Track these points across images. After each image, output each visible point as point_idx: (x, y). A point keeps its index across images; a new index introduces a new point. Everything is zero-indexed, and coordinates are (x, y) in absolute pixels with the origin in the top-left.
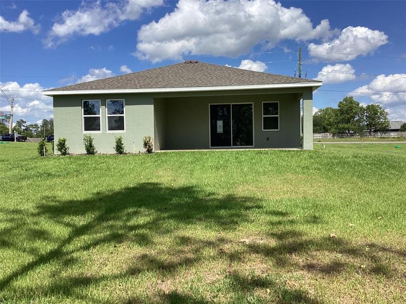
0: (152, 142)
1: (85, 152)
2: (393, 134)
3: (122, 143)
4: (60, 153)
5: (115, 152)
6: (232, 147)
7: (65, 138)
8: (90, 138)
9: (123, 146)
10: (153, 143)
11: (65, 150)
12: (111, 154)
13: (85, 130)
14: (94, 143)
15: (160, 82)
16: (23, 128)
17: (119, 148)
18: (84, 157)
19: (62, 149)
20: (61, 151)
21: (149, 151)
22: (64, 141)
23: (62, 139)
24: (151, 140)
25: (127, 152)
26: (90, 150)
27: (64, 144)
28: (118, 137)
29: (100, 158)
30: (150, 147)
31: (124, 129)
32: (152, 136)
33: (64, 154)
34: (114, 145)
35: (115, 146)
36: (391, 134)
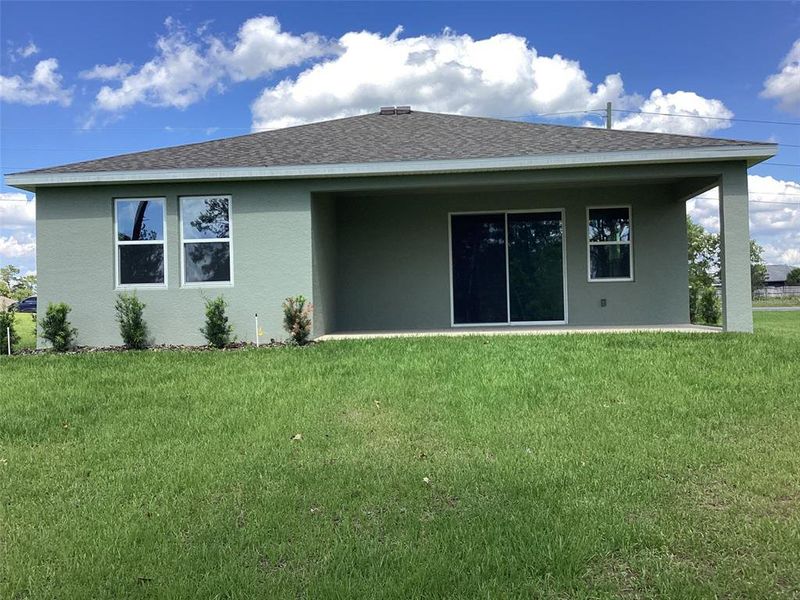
0: (309, 313)
1: (120, 342)
2: (772, 291)
3: (225, 315)
4: (49, 345)
5: (206, 342)
6: (509, 323)
7: (68, 303)
8: (135, 304)
9: (228, 324)
10: (310, 317)
11: (64, 338)
12: (194, 348)
13: (123, 281)
14: (145, 317)
15: (326, 151)
16: (13, 283)
17: (217, 330)
18: (117, 357)
19: (56, 334)
20: (54, 341)
21: (301, 338)
22: (63, 311)
23: (58, 307)
24: (305, 308)
25: (238, 341)
26: (135, 335)
27: (62, 320)
28: (214, 299)
29: (161, 358)
30: (302, 327)
31: (229, 280)
32: (309, 297)
33: (62, 348)
34: (203, 321)
35: (204, 325)
36: (769, 291)
